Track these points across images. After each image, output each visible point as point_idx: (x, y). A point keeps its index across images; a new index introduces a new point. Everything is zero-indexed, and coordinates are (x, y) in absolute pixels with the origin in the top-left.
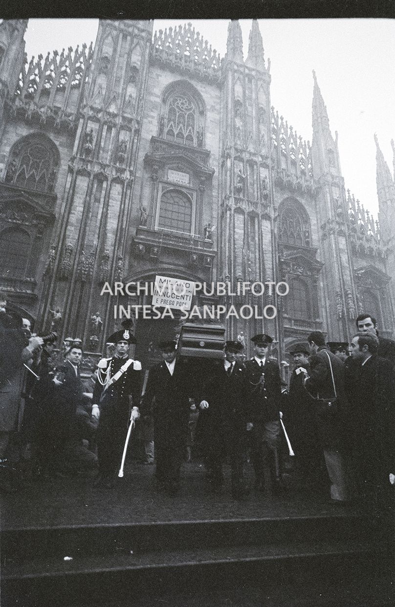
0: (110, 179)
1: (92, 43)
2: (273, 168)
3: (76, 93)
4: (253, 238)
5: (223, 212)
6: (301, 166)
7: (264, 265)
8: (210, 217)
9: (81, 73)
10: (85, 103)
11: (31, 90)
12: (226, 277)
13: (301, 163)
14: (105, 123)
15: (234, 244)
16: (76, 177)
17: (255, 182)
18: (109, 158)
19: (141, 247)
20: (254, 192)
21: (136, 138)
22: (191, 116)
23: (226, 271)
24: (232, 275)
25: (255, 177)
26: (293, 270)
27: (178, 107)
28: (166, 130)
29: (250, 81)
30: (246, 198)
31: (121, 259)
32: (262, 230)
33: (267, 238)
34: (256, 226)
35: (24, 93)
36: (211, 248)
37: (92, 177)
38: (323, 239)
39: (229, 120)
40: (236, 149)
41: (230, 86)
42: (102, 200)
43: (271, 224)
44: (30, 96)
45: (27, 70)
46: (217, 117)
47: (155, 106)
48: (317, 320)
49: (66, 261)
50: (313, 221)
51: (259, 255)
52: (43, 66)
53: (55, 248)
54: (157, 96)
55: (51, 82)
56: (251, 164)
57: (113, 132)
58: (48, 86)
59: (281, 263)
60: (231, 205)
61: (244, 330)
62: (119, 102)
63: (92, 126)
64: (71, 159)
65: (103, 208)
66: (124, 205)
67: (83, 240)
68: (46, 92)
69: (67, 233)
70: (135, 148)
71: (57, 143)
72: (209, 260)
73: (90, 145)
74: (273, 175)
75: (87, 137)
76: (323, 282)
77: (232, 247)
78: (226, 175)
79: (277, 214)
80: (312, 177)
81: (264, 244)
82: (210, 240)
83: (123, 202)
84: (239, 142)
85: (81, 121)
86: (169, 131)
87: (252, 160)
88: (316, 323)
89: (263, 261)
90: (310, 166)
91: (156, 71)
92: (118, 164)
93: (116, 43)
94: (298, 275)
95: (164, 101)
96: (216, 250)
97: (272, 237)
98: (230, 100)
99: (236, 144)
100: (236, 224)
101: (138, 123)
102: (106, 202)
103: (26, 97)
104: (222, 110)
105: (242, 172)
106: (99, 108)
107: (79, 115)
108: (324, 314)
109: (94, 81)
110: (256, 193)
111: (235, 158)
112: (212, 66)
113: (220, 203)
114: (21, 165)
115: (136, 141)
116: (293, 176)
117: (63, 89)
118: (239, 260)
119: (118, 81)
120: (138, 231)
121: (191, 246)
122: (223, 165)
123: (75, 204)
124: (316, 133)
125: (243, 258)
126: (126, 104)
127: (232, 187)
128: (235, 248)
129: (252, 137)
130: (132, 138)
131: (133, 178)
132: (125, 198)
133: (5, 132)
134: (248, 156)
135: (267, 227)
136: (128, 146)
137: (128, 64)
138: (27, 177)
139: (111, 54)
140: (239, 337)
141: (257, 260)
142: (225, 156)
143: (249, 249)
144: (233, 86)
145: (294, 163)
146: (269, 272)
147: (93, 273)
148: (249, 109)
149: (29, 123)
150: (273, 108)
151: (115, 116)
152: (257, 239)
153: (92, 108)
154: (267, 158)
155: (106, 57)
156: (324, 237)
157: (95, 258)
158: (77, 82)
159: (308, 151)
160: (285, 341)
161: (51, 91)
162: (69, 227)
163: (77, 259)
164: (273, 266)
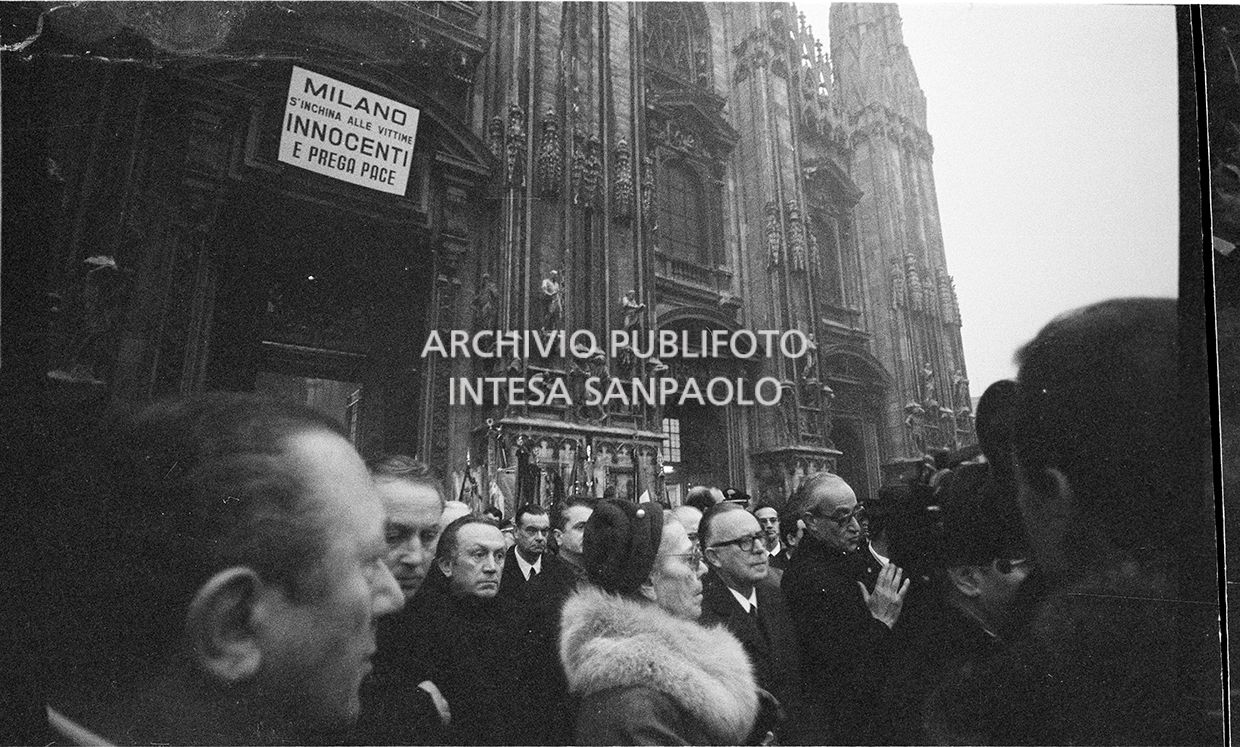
4: (586, 31)
7: (610, 101)
12: (512, 114)
15: (538, 29)
23: (514, 98)
24: (531, 111)
26: (672, 138)
32: (610, 13)
33: (620, 37)
36: (469, 27)
38: (737, 80)
48: (721, 268)
50: (717, 35)
51: (601, 76)
59: (648, 113)
72: (464, 60)
76: (735, 181)
77: (532, 40)
81: (612, 48)
82: (469, 7)
88: (720, 275)
89: (610, 93)
94: (684, 155)
96: (484, 37)
97: (631, 36)
108: (735, 256)
118: (550, 76)
125: (561, 74)
128: (538, 42)
135: (620, 8)
140: (545, 283)
141: (596, 88)
143: (574, 50)
146: (623, 125)
152: (595, 31)
156: (742, 73)
164: (632, 110)
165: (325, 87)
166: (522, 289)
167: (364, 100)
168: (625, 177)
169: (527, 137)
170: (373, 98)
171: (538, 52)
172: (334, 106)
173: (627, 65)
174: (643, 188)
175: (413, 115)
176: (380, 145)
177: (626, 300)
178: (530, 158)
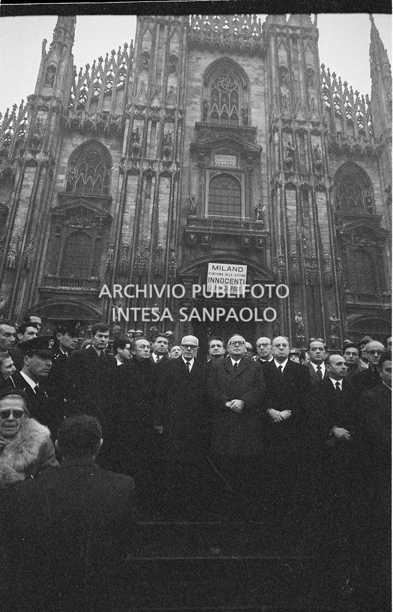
0: (158, 174)
1: (132, 40)
2: (326, 134)
3: (122, 94)
4: (308, 215)
5: (273, 190)
6: (360, 125)
7: (320, 239)
8: (261, 197)
9: (125, 74)
10: (129, 103)
11: (82, 101)
12: (279, 257)
13: (358, 122)
14: (150, 118)
15: (287, 222)
16: (127, 177)
17: (307, 153)
18: (155, 153)
19: (192, 237)
20: (307, 164)
21: (180, 128)
22: (235, 94)
23: (279, 250)
24: (286, 254)
25: (306, 148)
26: (355, 241)
27: (221, 87)
28: (209, 114)
29: (295, 42)
30: (297, 172)
31: (172, 250)
32: (317, 203)
33: (323, 211)
34: (310, 200)
35: (76, 105)
36: (262, 229)
37: (141, 176)
38: (388, 204)
39: (274, 90)
40: (284, 121)
41: (273, 53)
42: (152, 195)
43: (326, 195)
44: (81, 107)
45: (77, 82)
46: (262, 89)
47: (197, 91)
49: (123, 259)
50: (377, 186)
51: (315, 230)
52: (90, 75)
53: (114, 248)
54: (199, 81)
55: (99, 89)
56: (301, 133)
57: (157, 126)
58: (96, 93)
59: (339, 236)
60: (281, 181)
61: (302, 309)
62: (161, 95)
63: (138, 124)
64: (121, 160)
65: (154, 203)
66: (173, 197)
67: (137, 236)
68: (95, 100)
69: (123, 232)
70: (179, 138)
71: (108, 147)
72: (261, 242)
73: (137, 144)
74: (326, 142)
75: (134, 137)
77: (285, 225)
78: (274, 151)
79: (333, 183)
80: (373, 135)
81: (319, 218)
82: (262, 221)
83: (172, 194)
84: (286, 113)
85: (128, 121)
86: (213, 114)
87: (302, 128)
89: (319, 236)
90: (369, 123)
91: (196, 54)
92: (164, 159)
93: (154, 36)
94: (361, 247)
95: (206, 84)
96: (268, 230)
97: (328, 209)
98: (274, 69)
99: (283, 115)
100: (288, 201)
101: (181, 112)
102: (156, 198)
103: (78, 108)
104: (266, 81)
105: (291, 144)
106: (143, 105)
107: (126, 116)
109: (137, 80)
110: (307, 165)
111: (283, 130)
112: (253, 34)
113: (270, 180)
114: (79, 173)
115: (180, 131)
116: (350, 138)
117: (110, 94)
118: (293, 238)
119: (158, 74)
120: (190, 221)
121: (242, 229)
122: (271, 140)
123: (128, 203)
124: (375, 84)
125: (298, 236)
126: (168, 95)
127: (281, 162)
128: (287, 226)
129: (300, 104)
130: (176, 128)
131: (179, 169)
132: (174, 191)
133: (63, 145)
134: (296, 125)
135: (322, 199)
136: (173, 137)
137: (167, 53)
138: (85, 184)
139: (150, 48)
140: (296, 317)
141: (313, 236)
142: (272, 130)
143: (303, 225)
144: (277, 51)
145: (350, 123)
146: (326, 247)
147: (149, 268)
148: (296, 73)
149: (82, 133)
150: (323, 66)
151: (158, 109)
152: (311, 213)
153: (137, 107)
154: (318, 124)
155: (146, 52)
156: (389, 201)
157: (150, 252)
158: (122, 83)
159: (366, 106)
160: (348, 318)
161: (100, 98)
162: (124, 226)
163: (133, 255)
164: (330, 240)
165: (218, 267)
166: (288, 319)
167: (229, 267)
168: (328, 269)
169: (286, 265)
170: (232, 266)
171: (287, 230)
172: (221, 272)
173: (327, 222)
174: (337, 271)
175: (245, 267)
176: (235, 280)
177: (331, 318)
178: (287, 272)
